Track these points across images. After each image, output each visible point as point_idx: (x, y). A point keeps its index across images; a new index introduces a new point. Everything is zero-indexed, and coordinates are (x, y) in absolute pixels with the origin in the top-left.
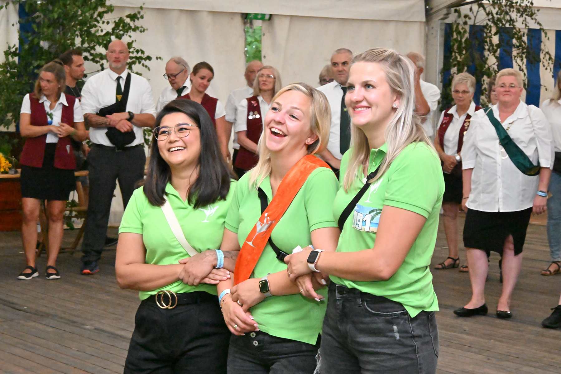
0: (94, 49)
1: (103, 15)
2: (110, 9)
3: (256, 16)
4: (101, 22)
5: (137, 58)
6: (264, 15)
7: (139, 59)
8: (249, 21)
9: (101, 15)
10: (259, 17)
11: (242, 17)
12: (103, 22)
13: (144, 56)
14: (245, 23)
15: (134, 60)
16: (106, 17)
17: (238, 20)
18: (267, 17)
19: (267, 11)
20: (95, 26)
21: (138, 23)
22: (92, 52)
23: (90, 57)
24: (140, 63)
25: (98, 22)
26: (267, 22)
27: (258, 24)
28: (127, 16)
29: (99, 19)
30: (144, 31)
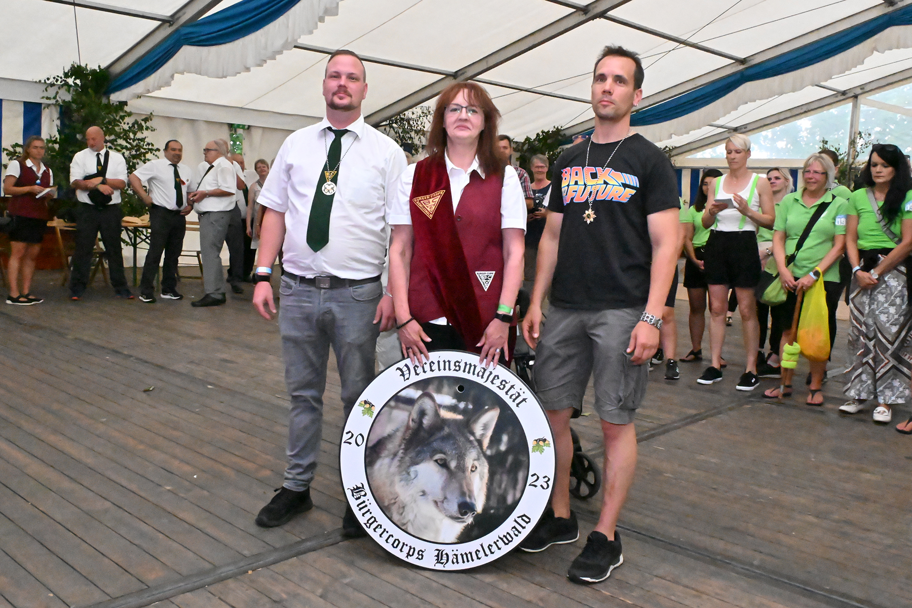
0: (117, 141)
1: (124, 118)
2: (130, 114)
3: (239, 126)
4: (123, 123)
5: (149, 149)
6: (245, 125)
7: (151, 150)
8: (234, 129)
9: (122, 118)
10: (241, 127)
11: (229, 126)
12: (124, 123)
13: (155, 148)
14: (231, 131)
15: (147, 150)
16: (127, 120)
17: (226, 128)
18: (246, 127)
19: (247, 123)
20: (119, 126)
21: (148, 124)
22: (115, 143)
23: (114, 148)
24: (151, 153)
25: (121, 123)
26: (246, 131)
27: (240, 131)
28: (142, 120)
29: (121, 120)
30: (154, 131)
